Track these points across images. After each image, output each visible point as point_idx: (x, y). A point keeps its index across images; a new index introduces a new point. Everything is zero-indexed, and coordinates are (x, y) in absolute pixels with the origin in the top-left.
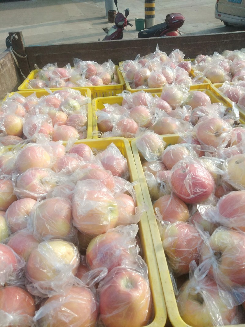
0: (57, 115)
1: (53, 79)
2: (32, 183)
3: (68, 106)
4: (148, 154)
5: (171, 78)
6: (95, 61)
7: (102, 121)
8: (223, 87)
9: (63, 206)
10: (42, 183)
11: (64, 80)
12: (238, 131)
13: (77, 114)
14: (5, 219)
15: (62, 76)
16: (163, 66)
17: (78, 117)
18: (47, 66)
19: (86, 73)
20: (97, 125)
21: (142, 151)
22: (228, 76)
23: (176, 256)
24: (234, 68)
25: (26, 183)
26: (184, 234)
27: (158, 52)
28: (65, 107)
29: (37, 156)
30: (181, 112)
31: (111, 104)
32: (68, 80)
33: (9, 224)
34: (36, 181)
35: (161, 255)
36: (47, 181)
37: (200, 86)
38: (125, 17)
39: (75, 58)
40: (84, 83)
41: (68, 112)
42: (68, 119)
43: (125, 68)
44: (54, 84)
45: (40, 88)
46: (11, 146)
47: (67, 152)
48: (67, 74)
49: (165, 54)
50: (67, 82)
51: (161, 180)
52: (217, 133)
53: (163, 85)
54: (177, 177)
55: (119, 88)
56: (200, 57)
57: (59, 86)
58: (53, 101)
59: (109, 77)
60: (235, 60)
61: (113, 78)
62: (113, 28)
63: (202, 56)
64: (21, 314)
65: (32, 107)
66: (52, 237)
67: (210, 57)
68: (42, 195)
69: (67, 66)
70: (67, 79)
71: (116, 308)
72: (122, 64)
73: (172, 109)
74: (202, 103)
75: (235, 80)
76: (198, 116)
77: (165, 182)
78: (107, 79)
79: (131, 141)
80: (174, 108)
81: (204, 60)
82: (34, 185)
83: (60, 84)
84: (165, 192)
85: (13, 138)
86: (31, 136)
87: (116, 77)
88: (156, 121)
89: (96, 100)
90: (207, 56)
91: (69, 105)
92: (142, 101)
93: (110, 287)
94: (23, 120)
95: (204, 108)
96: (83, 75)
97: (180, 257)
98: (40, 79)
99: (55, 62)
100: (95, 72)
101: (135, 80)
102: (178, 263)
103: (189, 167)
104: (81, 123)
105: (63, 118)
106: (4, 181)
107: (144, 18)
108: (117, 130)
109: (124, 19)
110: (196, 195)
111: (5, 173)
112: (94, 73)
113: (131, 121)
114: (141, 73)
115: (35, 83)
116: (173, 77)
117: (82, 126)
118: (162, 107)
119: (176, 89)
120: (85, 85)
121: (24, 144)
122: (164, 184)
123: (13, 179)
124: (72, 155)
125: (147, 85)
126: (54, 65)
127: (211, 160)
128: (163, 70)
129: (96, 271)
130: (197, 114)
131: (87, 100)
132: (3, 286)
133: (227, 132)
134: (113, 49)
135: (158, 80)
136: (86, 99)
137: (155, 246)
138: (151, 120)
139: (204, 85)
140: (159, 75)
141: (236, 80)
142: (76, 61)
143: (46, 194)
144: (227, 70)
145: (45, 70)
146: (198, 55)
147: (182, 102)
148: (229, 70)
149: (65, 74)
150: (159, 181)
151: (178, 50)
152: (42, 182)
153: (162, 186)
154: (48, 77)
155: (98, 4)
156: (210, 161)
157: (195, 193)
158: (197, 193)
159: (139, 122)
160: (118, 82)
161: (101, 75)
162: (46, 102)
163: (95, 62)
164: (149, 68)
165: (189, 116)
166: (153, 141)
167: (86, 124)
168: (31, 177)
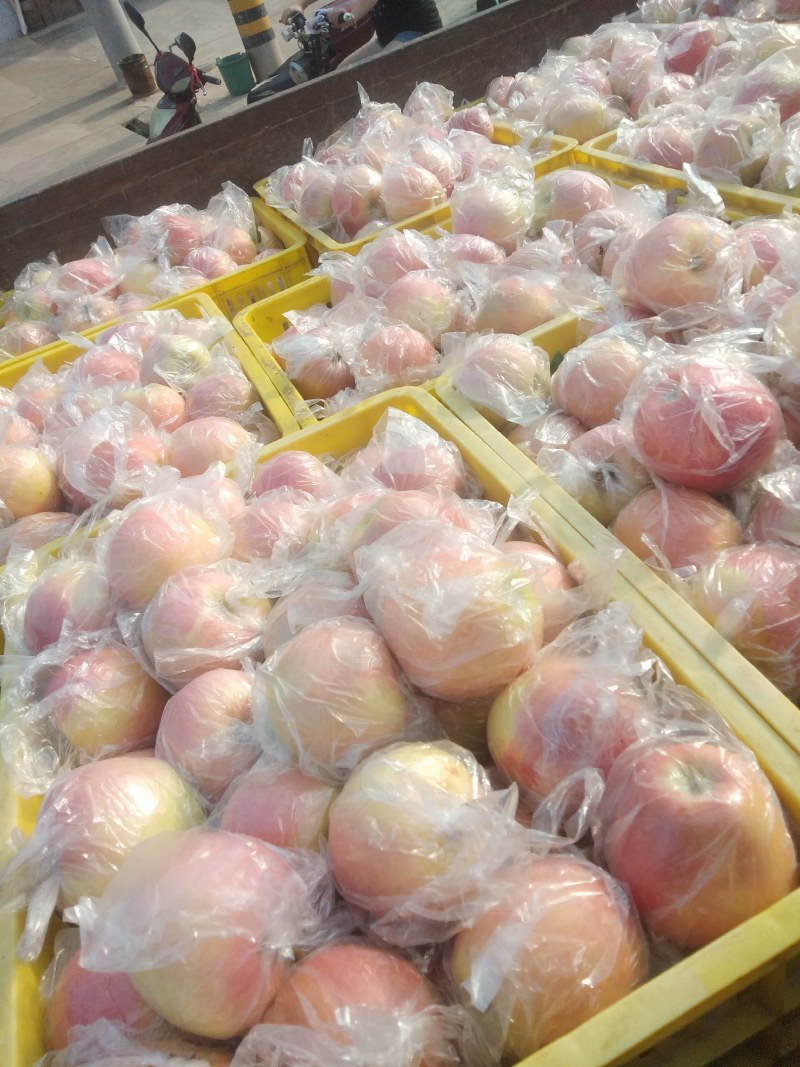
0: (150, 400)
1: (67, 305)
2: (199, 621)
3: (172, 361)
4: (510, 404)
5: (448, 172)
6: (181, 203)
7: (305, 368)
8: (619, 141)
9: (355, 639)
10: (231, 610)
11: (106, 295)
12: (751, 235)
13: (210, 377)
14: (171, 765)
15: (96, 282)
16: (411, 143)
17: (221, 383)
18: (27, 276)
19: (168, 250)
20: (292, 385)
21: (486, 402)
22: (614, 110)
23: (774, 649)
24: (623, 78)
25: (178, 628)
26: (768, 575)
27: (369, 109)
28: (164, 369)
29: (172, 533)
30: (542, 247)
31: (303, 308)
32: (117, 292)
33: (192, 774)
34: (209, 611)
35: (734, 662)
36: (245, 595)
37: (548, 163)
38: (186, 59)
39: (107, 218)
40: (176, 282)
41: (180, 380)
42: (190, 401)
43: (286, 193)
44: (81, 317)
45: (36, 347)
46: (52, 546)
47: (247, 496)
48: (108, 274)
49: (393, 108)
50: (120, 297)
51: (595, 459)
52: (698, 258)
53: (437, 197)
54: (662, 418)
55: (294, 259)
56: (500, 87)
57: (99, 320)
58: (111, 367)
59: (243, 237)
60: (617, 54)
61: (257, 239)
62: (159, 111)
63: (506, 82)
64: (418, 1009)
65: (51, 410)
66: (365, 747)
67: (529, 74)
68: (247, 646)
69: (96, 247)
70: (113, 290)
71: (698, 865)
72: (269, 188)
73: (504, 253)
74: (591, 203)
75: (646, 111)
76: (598, 242)
77: (610, 461)
78: (241, 247)
79: (434, 390)
80: (509, 249)
81: (519, 88)
82: (208, 625)
83: (98, 313)
84: (626, 491)
85: (43, 522)
86: (105, 490)
87: (268, 233)
88: (478, 304)
89: (244, 317)
90: (520, 76)
91: (173, 355)
92: (402, 262)
93: (641, 815)
94: (47, 452)
95: (605, 213)
96: (159, 259)
97: (787, 647)
98: (24, 320)
99: (48, 254)
100: (196, 235)
101: (339, 216)
102: (790, 667)
103: (685, 378)
104: (236, 399)
105: (173, 402)
106: (96, 652)
107: (242, 50)
108: (371, 375)
109: (187, 69)
110: (745, 449)
111: (87, 628)
112: (193, 242)
113: (402, 332)
114: (352, 183)
115: (15, 336)
116: (453, 166)
117: (246, 408)
118: (477, 257)
119: (495, 189)
120: (182, 287)
121: (93, 523)
122: (611, 466)
123: (126, 635)
124: (273, 497)
125: (384, 216)
126: (48, 262)
127: (722, 341)
128: (413, 153)
129: (561, 791)
130: (594, 239)
131: (215, 326)
132: (293, 958)
133: (726, 245)
134: (219, 150)
135: (413, 187)
136: (211, 323)
137: (700, 644)
138: (460, 308)
139: (561, 155)
140: (410, 172)
141: (651, 106)
142: (117, 223)
143: (258, 638)
144: (605, 92)
145: (24, 290)
146: (488, 83)
147: (528, 221)
148: (609, 89)
149: (104, 276)
150: (592, 466)
151: (427, 83)
152: (228, 607)
153: (607, 479)
154: (49, 305)
155: (75, 50)
156: (721, 345)
157: (739, 445)
158: (746, 441)
159: (426, 325)
160: (280, 244)
161: (217, 240)
162: (92, 376)
163: (185, 206)
164: (366, 162)
165: (569, 253)
166: (511, 359)
167: (256, 396)
168: (187, 601)
